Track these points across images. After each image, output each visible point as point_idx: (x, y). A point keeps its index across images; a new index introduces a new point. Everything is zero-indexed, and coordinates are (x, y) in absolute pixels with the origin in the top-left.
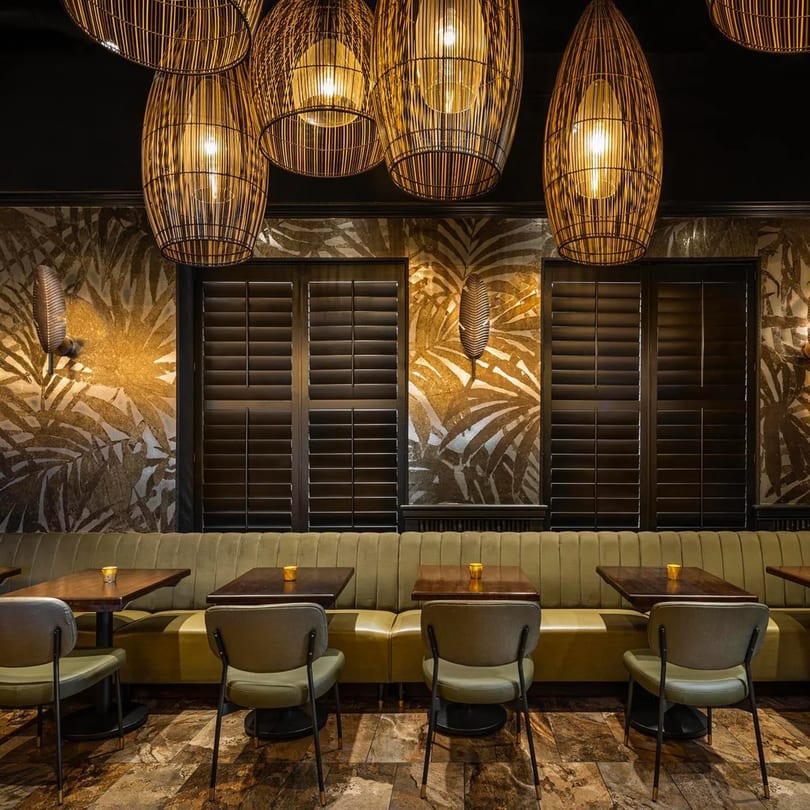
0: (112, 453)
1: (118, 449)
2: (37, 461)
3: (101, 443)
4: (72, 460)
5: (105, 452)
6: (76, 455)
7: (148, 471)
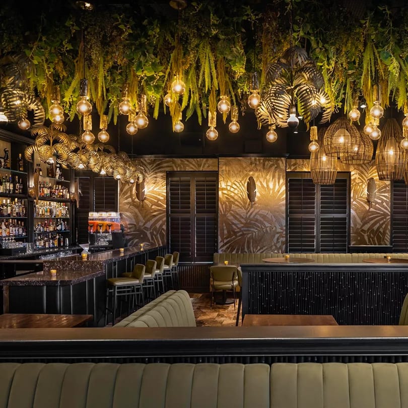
0: (266, 230)
1: (268, 229)
2: (245, 232)
3: (263, 227)
4: (255, 232)
5: (264, 230)
6: (256, 231)
7: (277, 236)
